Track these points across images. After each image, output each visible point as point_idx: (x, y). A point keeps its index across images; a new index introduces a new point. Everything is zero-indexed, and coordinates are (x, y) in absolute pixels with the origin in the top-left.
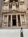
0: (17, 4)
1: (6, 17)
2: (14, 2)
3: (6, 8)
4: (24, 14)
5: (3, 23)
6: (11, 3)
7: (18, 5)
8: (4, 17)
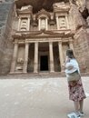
0: (52, 18)
4: (70, 39)
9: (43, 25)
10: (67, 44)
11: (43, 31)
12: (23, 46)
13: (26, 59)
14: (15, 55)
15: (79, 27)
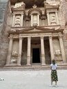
1: (16, 42)
2: (35, 7)
3: (16, 21)
4: (60, 34)
5: (9, 57)
6: (27, 11)
7: (46, 15)
8: (11, 41)
11: (35, 27)
12: (17, 40)
13: (20, 53)
14: (10, 49)
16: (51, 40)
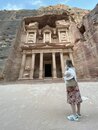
0: (55, 33)
5: (22, 71)
9: (47, 38)
10: (67, 54)
11: (47, 43)
12: (30, 55)
13: (33, 67)
14: (23, 64)
15: (77, 40)
16: (62, 56)
